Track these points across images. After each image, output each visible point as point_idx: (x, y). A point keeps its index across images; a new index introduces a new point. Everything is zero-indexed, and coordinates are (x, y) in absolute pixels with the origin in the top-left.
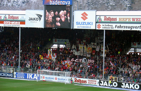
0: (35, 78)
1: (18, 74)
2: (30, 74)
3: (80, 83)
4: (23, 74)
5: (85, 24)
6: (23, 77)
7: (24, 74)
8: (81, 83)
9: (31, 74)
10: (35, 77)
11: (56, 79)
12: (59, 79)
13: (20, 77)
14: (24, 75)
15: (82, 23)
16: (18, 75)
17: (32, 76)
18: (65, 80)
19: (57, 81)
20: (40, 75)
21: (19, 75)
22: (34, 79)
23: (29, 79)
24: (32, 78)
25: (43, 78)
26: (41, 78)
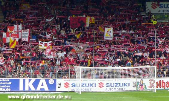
0: (42, 87)
2: (27, 81)
3: (162, 88)
4: (7, 82)
6: (6, 88)
7: (10, 81)
8: (166, 88)
9: (30, 80)
10: (42, 85)
11: (101, 85)
12: (107, 85)
17: (33, 84)
19: (104, 89)
20: (55, 81)
22: (38, 89)
23: (24, 91)
24: (33, 88)
25: (64, 86)
26: (59, 87)
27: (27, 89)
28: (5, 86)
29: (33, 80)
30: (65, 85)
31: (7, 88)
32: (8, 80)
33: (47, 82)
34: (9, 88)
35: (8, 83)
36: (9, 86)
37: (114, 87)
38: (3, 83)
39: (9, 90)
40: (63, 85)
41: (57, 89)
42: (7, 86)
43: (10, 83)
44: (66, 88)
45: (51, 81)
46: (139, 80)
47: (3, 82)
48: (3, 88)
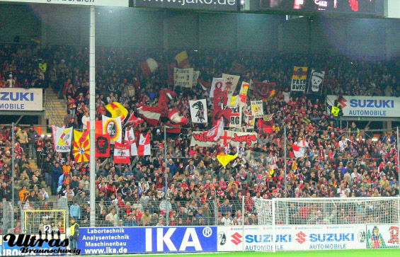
0: (190, 244)
1: (92, 235)
2: (160, 231)
4: (121, 234)
6: (118, 248)
7: (127, 231)
9: (165, 231)
10: (190, 239)
13: (104, 248)
14: (128, 237)
16: (94, 241)
17: (171, 238)
18: (344, 237)
19: (306, 246)
21: (99, 241)
22: (183, 248)
23: (155, 252)
24: (172, 247)
25: (233, 241)
26: (222, 244)
27: (160, 248)
28: (117, 244)
29: (172, 230)
30: (233, 239)
31: (120, 247)
32: (123, 231)
33: (199, 232)
34: (124, 247)
35: (122, 237)
36: (125, 244)
38: (113, 238)
39: (125, 250)
40: (229, 238)
41: (220, 248)
42: (121, 244)
44: (236, 244)
45: (207, 231)
46: (371, 227)
48: (112, 247)
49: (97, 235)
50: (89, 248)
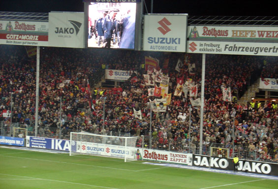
0: (67, 148)
1: (34, 140)
2: (57, 141)
3: (154, 159)
5: (165, 41)
6: (43, 146)
7: (46, 140)
8: (157, 160)
9: (59, 141)
10: (67, 146)
11: (108, 151)
12: (113, 151)
13: (38, 145)
15: (160, 40)
17: (61, 144)
20: (76, 143)
21: (36, 143)
22: (64, 149)
23: (54, 150)
24: (61, 149)
26: (78, 149)
28: (42, 144)
29: (61, 141)
32: (44, 139)
35: (44, 142)
36: (45, 145)
37: (117, 154)
38: (41, 142)
39: (45, 147)
40: (81, 147)
41: (77, 151)
43: (46, 142)
44: (84, 150)
45: (73, 143)
47: (41, 140)
48: (41, 146)
49: (36, 140)
50: (33, 145)
